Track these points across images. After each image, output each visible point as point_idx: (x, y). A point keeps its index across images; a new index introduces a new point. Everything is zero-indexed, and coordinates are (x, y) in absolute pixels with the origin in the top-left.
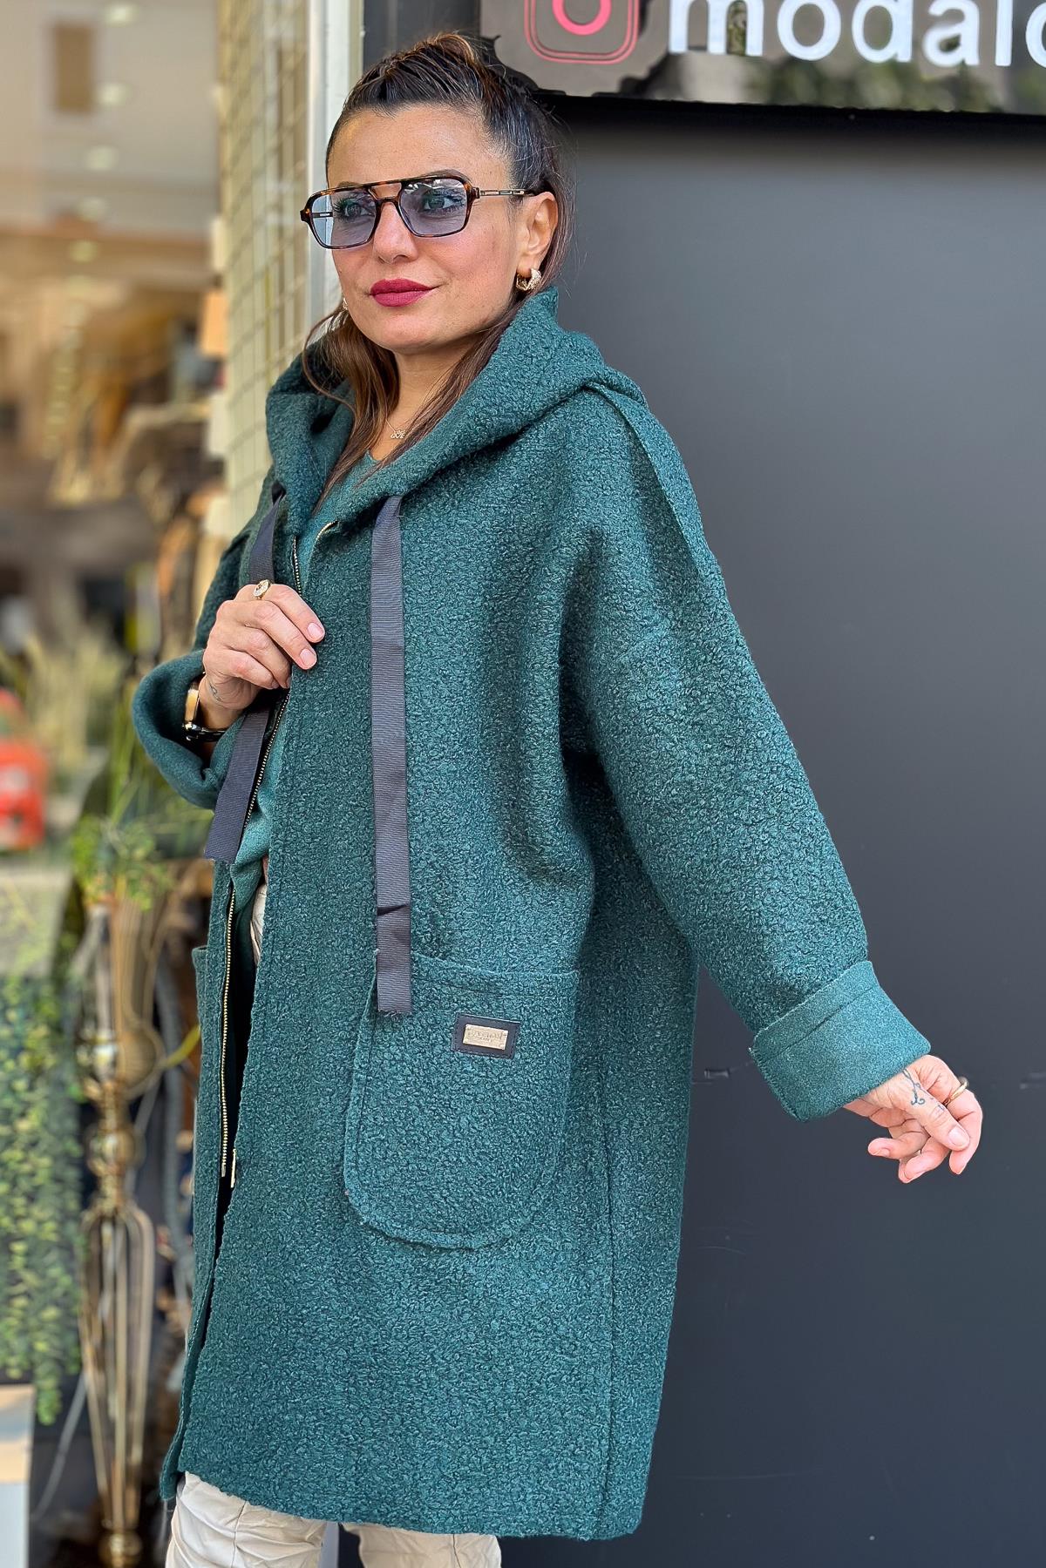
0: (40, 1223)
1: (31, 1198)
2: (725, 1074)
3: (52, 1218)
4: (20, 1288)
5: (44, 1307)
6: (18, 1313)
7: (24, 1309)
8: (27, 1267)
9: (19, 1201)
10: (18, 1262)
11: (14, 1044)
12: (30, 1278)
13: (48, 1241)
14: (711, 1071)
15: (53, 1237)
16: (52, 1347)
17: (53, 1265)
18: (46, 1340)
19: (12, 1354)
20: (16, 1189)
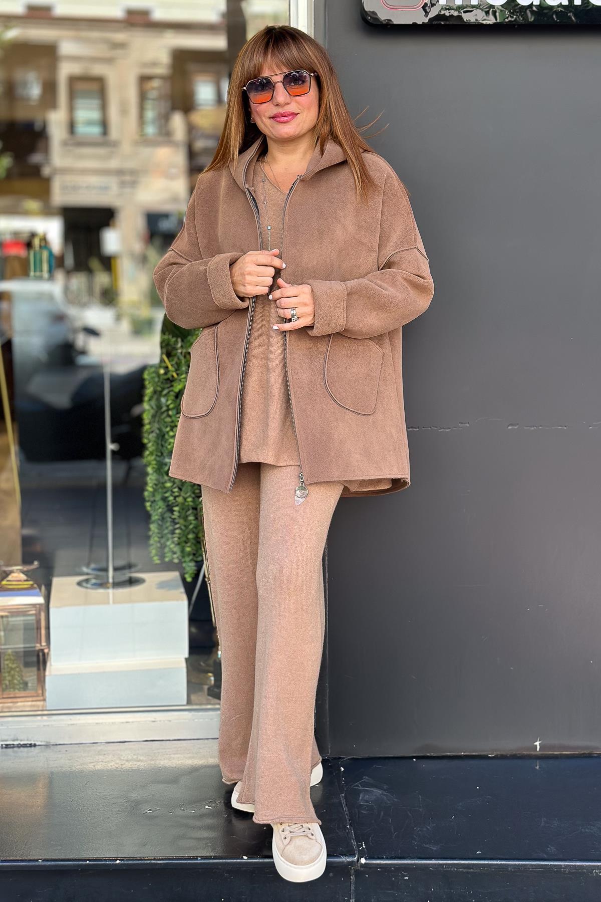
0: (185, 499)
1: (180, 489)
2: (468, 425)
3: (190, 496)
4: (177, 526)
5: (188, 534)
6: (177, 535)
7: (179, 534)
8: (179, 517)
9: (176, 490)
10: (176, 514)
11: (173, 424)
12: (181, 521)
13: (188, 505)
14: (462, 423)
15: (191, 504)
16: (193, 550)
17: (189, 515)
18: (188, 547)
19: (175, 553)
20: (175, 486)
